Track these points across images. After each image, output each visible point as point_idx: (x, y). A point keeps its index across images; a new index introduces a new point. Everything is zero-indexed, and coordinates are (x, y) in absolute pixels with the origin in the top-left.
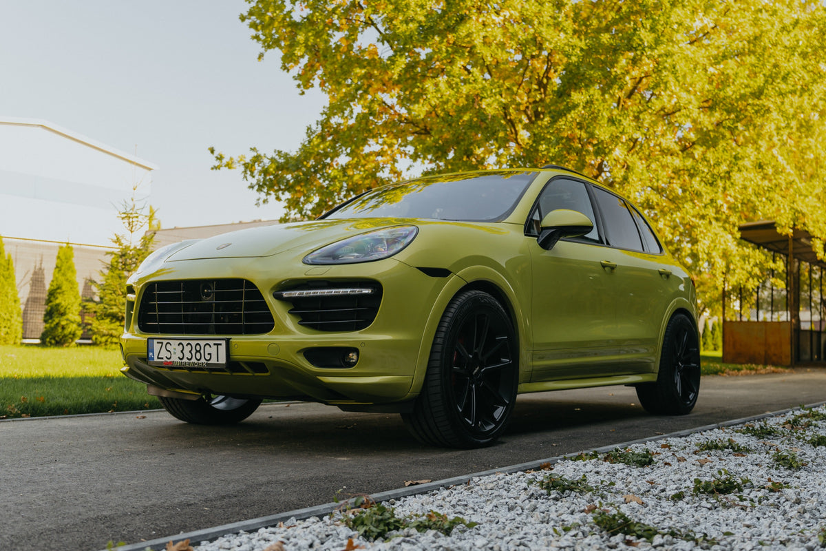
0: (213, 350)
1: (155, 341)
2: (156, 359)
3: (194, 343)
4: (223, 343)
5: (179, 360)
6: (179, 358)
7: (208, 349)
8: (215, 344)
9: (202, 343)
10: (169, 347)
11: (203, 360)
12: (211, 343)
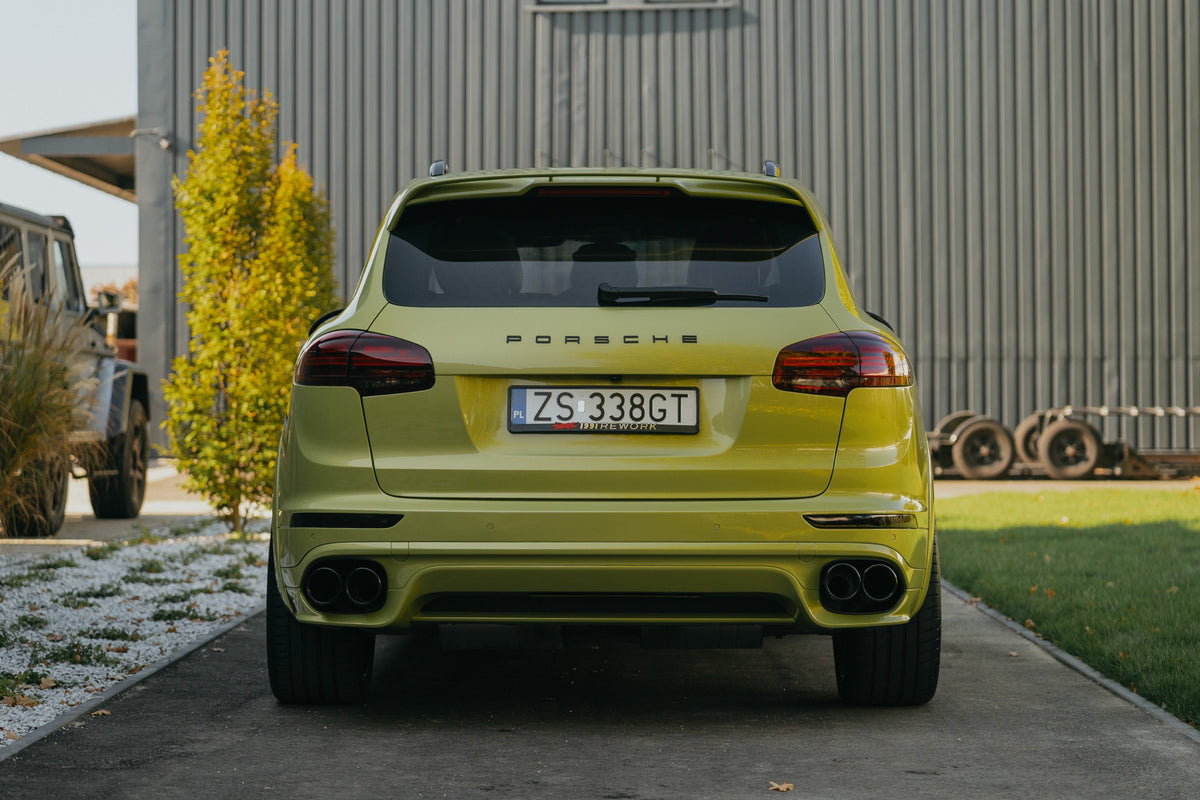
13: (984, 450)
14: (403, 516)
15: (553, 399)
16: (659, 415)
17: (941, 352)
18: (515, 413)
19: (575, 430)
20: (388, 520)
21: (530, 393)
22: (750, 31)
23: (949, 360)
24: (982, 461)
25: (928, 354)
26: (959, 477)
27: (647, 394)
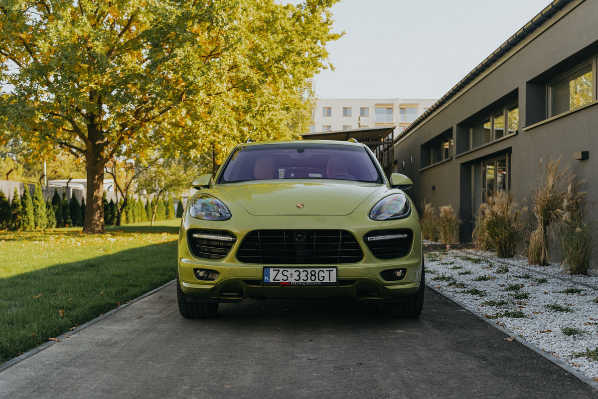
0: (326, 274)
1: (271, 270)
2: (271, 281)
3: (309, 270)
4: (335, 270)
5: (295, 281)
6: (295, 280)
7: (321, 274)
8: (327, 271)
9: (317, 270)
10: (285, 273)
11: (317, 281)
12: (325, 270)
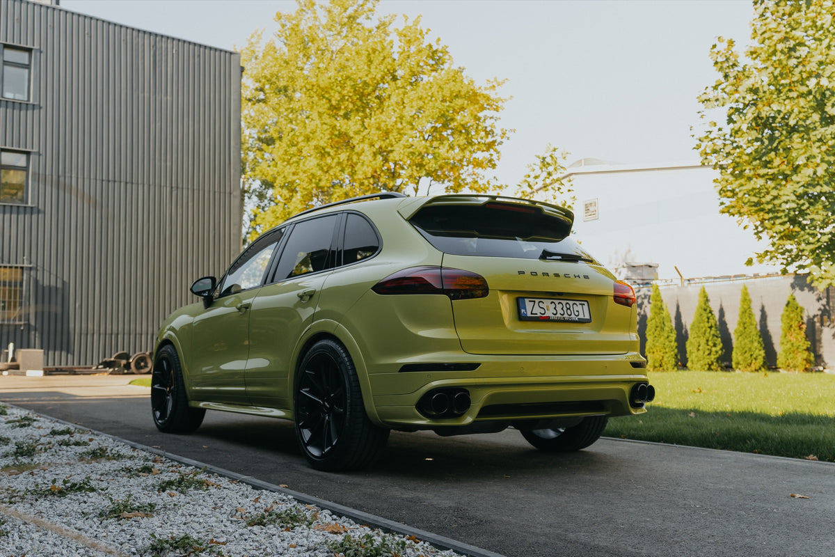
13: (142, 364)
14: (480, 364)
15: (537, 303)
16: (577, 314)
17: (109, 331)
18: (523, 311)
19: (547, 320)
20: (472, 366)
21: (527, 300)
22: (41, 216)
23: (112, 334)
24: (141, 368)
25: (104, 332)
26: (133, 374)
27: (571, 303)
